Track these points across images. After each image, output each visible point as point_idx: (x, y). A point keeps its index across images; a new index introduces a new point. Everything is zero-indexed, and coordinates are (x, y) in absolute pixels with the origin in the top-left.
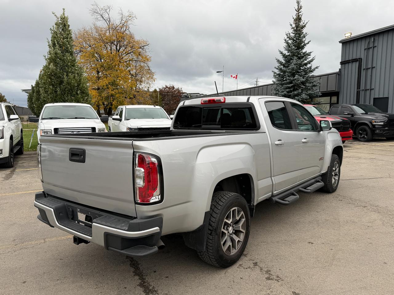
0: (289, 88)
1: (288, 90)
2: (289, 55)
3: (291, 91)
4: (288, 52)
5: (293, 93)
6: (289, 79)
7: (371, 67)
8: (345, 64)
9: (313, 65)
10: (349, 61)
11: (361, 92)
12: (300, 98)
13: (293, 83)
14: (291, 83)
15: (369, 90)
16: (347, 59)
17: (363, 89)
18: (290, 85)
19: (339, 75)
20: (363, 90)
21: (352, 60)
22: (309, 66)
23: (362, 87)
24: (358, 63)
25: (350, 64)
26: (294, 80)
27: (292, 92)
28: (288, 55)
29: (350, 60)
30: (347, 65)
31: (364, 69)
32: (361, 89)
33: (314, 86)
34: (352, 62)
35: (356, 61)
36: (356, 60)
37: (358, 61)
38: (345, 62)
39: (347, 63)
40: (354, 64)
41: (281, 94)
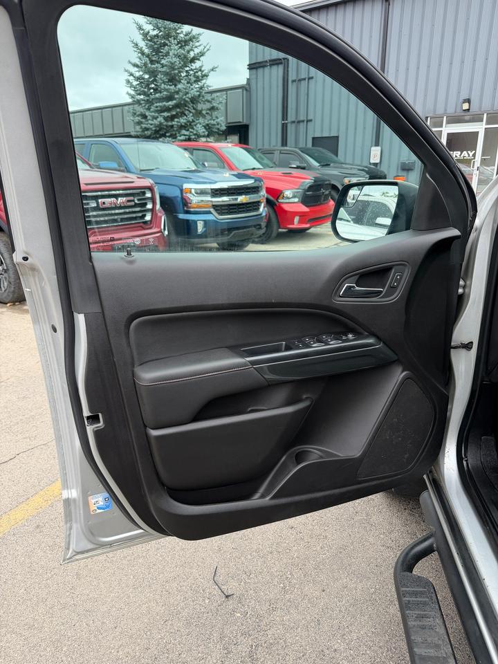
0: (168, 109)
1: (166, 114)
2: (157, 36)
3: (172, 118)
4: (154, 30)
5: (177, 122)
6: (167, 90)
7: (307, 76)
8: (256, 68)
9: (205, 63)
10: (264, 64)
11: (289, 125)
12: (191, 132)
13: (175, 99)
14: (170, 98)
15: (305, 122)
16: (260, 60)
17: (293, 120)
18: (170, 103)
19: (246, 90)
20: (294, 122)
21: (270, 61)
22: (197, 64)
23: (291, 116)
24: (281, 68)
25: (267, 70)
26: (177, 93)
27: (176, 120)
28: (155, 36)
29: (266, 62)
30: (260, 71)
31: (293, 81)
32: (290, 119)
33: (213, 109)
34: (271, 65)
35: (278, 64)
36: (278, 62)
37: (281, 63)
38: (257, 65)
39: (260, 67)
40: (275, 68)
41: (152, 122)
